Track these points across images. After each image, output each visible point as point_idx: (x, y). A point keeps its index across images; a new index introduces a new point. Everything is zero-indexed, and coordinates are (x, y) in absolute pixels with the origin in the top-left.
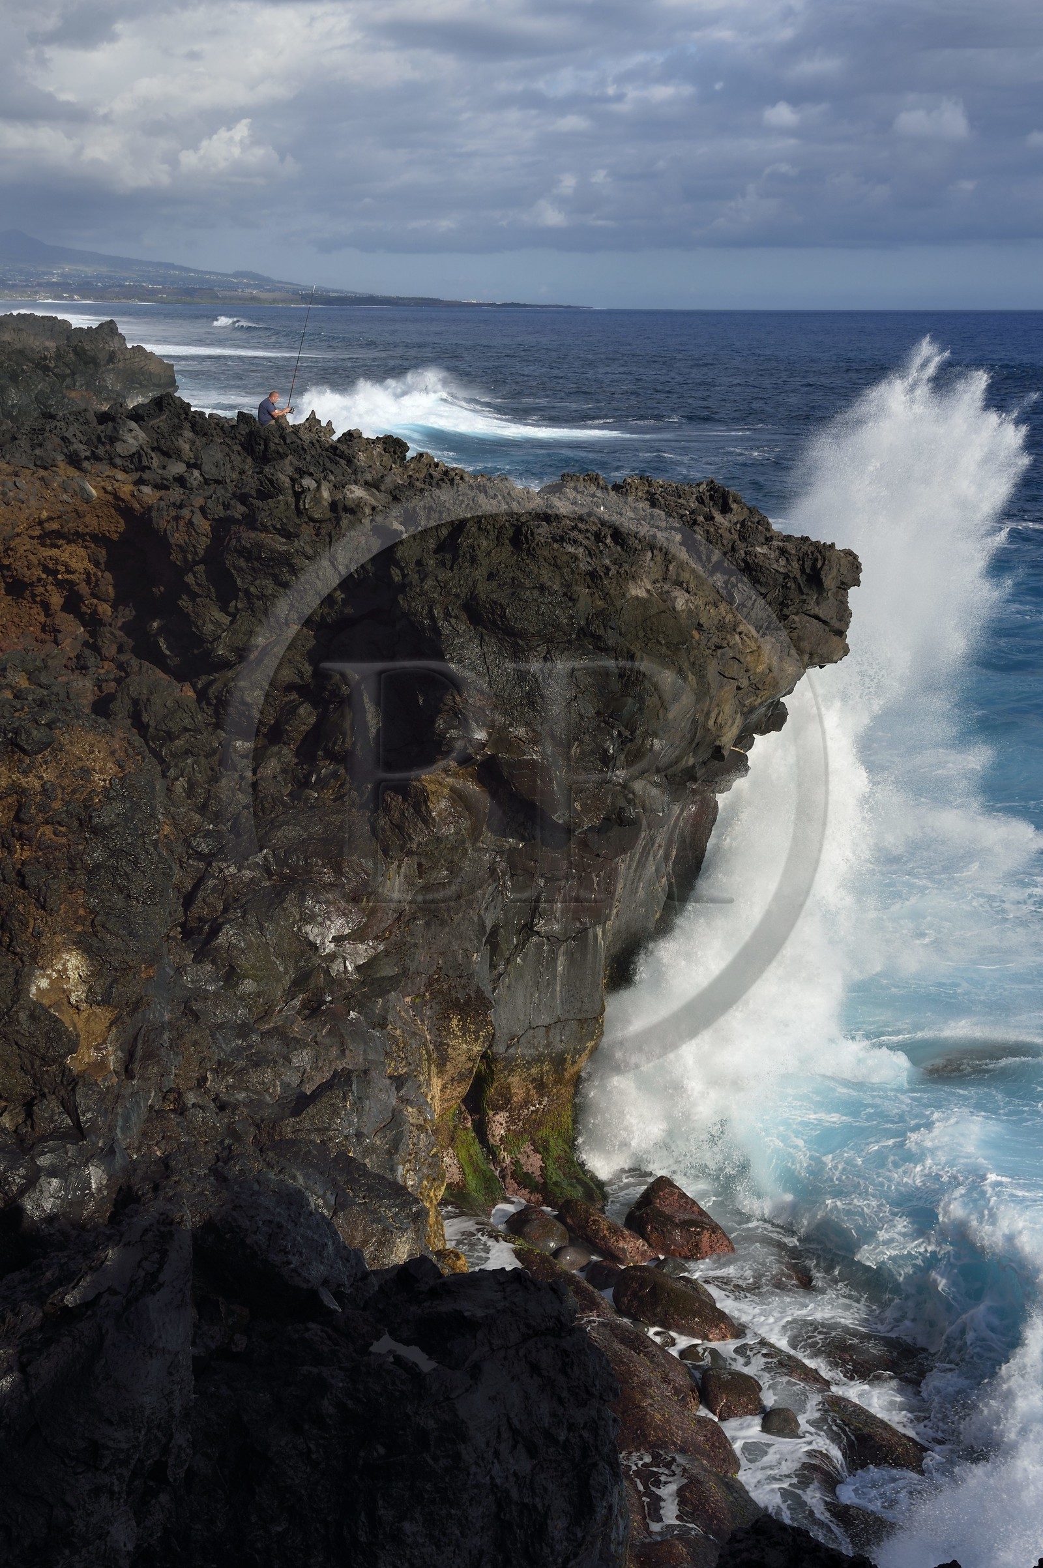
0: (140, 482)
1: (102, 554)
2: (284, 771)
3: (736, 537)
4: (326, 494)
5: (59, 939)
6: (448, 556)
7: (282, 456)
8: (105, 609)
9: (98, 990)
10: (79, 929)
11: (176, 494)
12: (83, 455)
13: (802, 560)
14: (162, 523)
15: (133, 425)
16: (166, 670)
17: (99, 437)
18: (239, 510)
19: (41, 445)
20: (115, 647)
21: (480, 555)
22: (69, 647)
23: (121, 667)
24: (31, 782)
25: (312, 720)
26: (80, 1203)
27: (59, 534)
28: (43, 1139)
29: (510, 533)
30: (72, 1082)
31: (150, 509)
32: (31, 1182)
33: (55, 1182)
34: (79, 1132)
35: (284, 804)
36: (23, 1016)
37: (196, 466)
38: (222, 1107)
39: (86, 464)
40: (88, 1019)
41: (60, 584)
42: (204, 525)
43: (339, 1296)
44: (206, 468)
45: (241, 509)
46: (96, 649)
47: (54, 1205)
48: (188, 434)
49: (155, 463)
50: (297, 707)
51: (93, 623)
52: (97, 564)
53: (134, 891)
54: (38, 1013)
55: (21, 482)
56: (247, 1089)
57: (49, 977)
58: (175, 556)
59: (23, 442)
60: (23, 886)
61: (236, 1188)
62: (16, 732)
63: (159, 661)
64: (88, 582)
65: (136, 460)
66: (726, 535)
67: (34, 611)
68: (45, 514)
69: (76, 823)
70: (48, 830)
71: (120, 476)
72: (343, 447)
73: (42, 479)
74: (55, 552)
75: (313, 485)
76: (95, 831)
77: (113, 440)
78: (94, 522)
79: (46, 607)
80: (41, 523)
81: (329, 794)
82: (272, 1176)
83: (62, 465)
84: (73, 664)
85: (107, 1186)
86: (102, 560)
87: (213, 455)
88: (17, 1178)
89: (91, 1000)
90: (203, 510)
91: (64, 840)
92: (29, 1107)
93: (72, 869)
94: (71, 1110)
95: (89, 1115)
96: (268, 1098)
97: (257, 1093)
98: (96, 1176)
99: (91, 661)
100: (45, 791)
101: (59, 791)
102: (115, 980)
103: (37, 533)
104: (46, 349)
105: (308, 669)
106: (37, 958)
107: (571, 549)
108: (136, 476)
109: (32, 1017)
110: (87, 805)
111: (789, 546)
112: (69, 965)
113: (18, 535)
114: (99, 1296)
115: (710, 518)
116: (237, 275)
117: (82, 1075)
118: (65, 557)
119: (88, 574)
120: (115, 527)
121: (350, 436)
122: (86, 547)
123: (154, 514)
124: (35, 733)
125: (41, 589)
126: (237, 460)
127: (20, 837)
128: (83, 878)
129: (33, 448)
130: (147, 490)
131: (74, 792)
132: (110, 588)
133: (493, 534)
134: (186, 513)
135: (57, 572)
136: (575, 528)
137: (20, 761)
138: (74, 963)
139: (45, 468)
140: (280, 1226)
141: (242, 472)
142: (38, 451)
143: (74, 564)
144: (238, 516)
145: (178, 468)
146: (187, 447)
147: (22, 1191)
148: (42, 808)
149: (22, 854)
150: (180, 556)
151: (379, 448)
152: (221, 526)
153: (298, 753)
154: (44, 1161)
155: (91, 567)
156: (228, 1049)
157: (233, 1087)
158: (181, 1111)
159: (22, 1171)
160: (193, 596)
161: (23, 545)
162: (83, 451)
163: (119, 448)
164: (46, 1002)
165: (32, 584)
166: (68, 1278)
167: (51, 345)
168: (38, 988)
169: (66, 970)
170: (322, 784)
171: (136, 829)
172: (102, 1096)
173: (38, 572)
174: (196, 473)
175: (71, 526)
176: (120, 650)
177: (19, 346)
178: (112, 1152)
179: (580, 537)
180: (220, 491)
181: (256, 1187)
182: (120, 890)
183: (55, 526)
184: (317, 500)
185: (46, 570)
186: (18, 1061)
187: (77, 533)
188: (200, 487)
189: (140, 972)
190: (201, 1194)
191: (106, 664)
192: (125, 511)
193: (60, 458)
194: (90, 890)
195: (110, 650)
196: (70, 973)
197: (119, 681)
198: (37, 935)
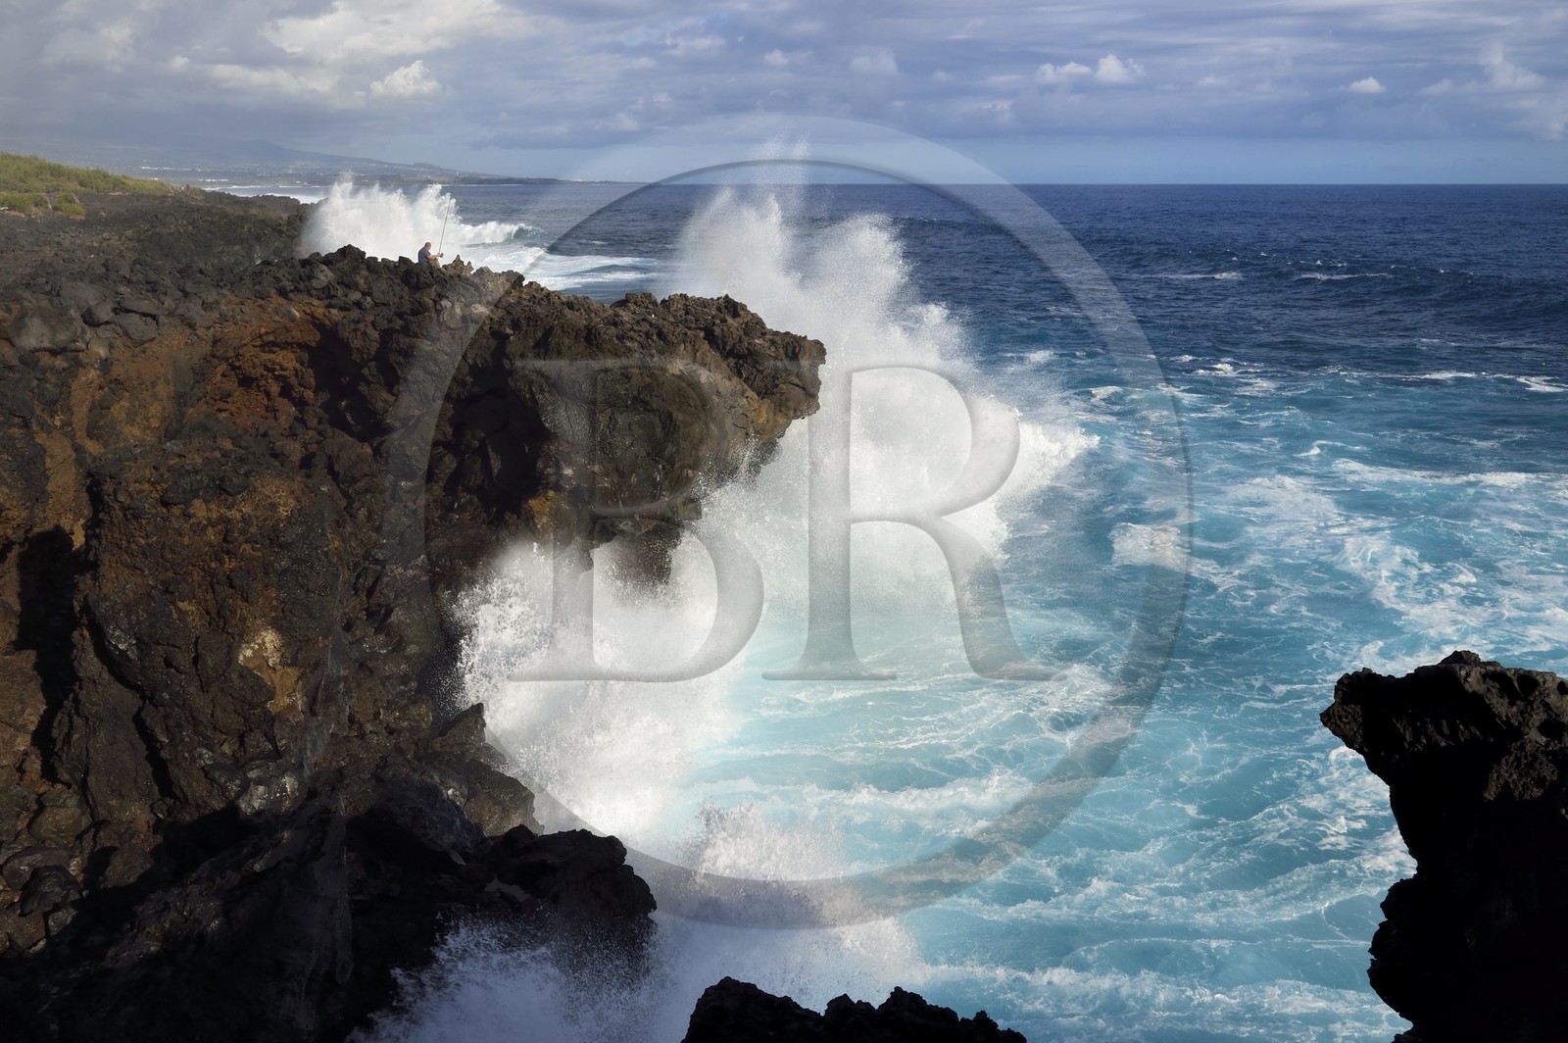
0: (329, 306)
1: (305, 356)
2: (435, 501)
3: (741, 333)
4: (458, 311)
5: (259, 622)
6: (542, 350)
7: (429, 286)
8: (309, 394)
9: (287, 655)
10: (274, 614)
11: (355, 313)
12: (288, 289)
13: (785, 347)
14: (345, 334)
15: (324, 267)
16: (352, 435)
17: (301, 278)
18: (398, 323)
19: (260, 283)
20: (316, 420)
21: (564, 349)
22: (284, 421)
23: (320, 433)
24: (234, 514)
25: (454, 465)
26: (279, 801)
27: (274, 344)
28: (252, 759)
29: (585, 334)
30: (271, 719)
31: (337, 324)
32: (245, 788)
33: (261, 789)
34: (277, 754)
35: (435, 524)
36: (234, 676)
37: (369, 294)
38: (391, 732)
39: (291, 295)
40: (282, 677)
41: (277, 378)
42: (375, 334)
43: (464, 855)
44: (375, 295)
45: (400, 322)
46: (302, 421)
47: (261, 804)
48: (364, 272)
49: (340, 293)
50: (441, 458)
51: (301, 403)
52: (302, 364)
53: (311, 587)
54: (245, 673)
55: (246, 309)
56: (409, 719)
57: (252, 648)
58: (355, 356)
59: (248, 281)
60: (231, 586)
61: (390, 787)
62: (222, 480)
63: (346, 428)
64: (297, 376)
65: (326, 291)
66: (735, 332)
67: (259, 397)
68: (263, 330)
69: (267, 542)
70: (248, 547)
71: (315, 302)
72: (476, 280)
73: (260, 306)
74: (272, 356)
75: (449, 304)
76: (282, 546)
77: (310, 277)
78: (299, 334)
79: (268, 394)
80: (261, 336)
81: (467, 516)
82: (416, 777)
83: (274, 296)
84: (287, 433)
85: (298, 790)
86: (306, 361)
87: (381, 287)
88: (234, 787)
89: (283, 664)
90: (373, 325)
91: (260, 554)
92: (241, 738)
93: (267, 574)
94: (272, 740)
95: (284, 742)
96: (424, 725)
97: (416, 721)
98: (289, 783)
99: (300, 430)
100: (244, 520)
101: (254, 520)
102: (300, 649)
103: (258, 343)
104: (281, 218)
105: (449, 430)
106: (243, 636)
107: (629, 344)
108: (327, 302)
109: (241, 676)
110: (275, 529)
111: (777, 338)
112: (267, 639)
113: (245, 345)
114: (278, 863)
115: (724, 321)
116: (416, 165)
117: (278, 715)
118: (279, 359)
119: (296, 371)
120: (313, 337)
121: (481, 271)
122: (294, 352)
123: (339, 328)
124: (235, 480)
125: (264, 382)
126: (397, 289)
127: (228, 553)
128: (274, 579)
129: (254, 285)
130: (334, 311)
131: (265, 520)
132: (312, 380)
133: (572, 334)
134: (361, 326)
135: (274, 370)
136: (632, 329)
137: (226, 500)
138: (270, 638)
139: (263, 299)
140: (420, 810)
141: (401, 298)
142: (257, 287)
143: (286, 364)
144: (397, 327)
145: (356, 296)
146: (362, 281)
147: (238, 795)
148: (243, 532)
149: (229, 564)
150: (359, 356)
151: (503, 279)
152: (386, 335)
153: (445, 488)
154: (252, 774)
155: (298, 366)
156: (394, 693)
157: (399, 718)
158: (362, 736)
159: (238, 782)
160: (369, 383)
161: (249, 352)
162: (289, 286)
163: (315, 283)
164: (251, 665)
165: (257, 379)
166: (257, 853)
167: (285, 216)
168: (245, 656)
169: (264, 643)
170: (462, 509)
171: (311, 543)
172: (293, 728)
173: (261, 370)
174: (369, 299)
175: (282, 338)
176: (320, 422)
177: (262, 217)
178: (301, 766)
179: (635, 335)
180: (385, 310)
181: (404, 785)
182: (302, 587)
183: (271, 338)
184: (452, 315)
185: (266, 368)
186: (232, 707)
187: (287, 343)
188: (372, 308)
189: (318, 642)
190: (365, 791)
191: (311, 433)
192: (320, 326)
193: (273, 291)
194: (280, 588)
195: (313, 422)
196: (268, 645)
197: (318, 443)
198: (243, 620)
